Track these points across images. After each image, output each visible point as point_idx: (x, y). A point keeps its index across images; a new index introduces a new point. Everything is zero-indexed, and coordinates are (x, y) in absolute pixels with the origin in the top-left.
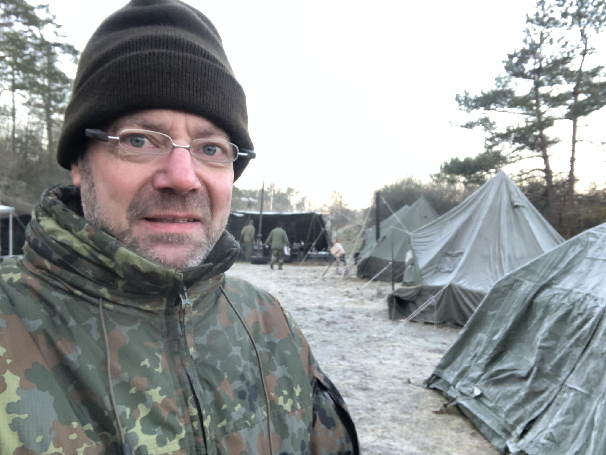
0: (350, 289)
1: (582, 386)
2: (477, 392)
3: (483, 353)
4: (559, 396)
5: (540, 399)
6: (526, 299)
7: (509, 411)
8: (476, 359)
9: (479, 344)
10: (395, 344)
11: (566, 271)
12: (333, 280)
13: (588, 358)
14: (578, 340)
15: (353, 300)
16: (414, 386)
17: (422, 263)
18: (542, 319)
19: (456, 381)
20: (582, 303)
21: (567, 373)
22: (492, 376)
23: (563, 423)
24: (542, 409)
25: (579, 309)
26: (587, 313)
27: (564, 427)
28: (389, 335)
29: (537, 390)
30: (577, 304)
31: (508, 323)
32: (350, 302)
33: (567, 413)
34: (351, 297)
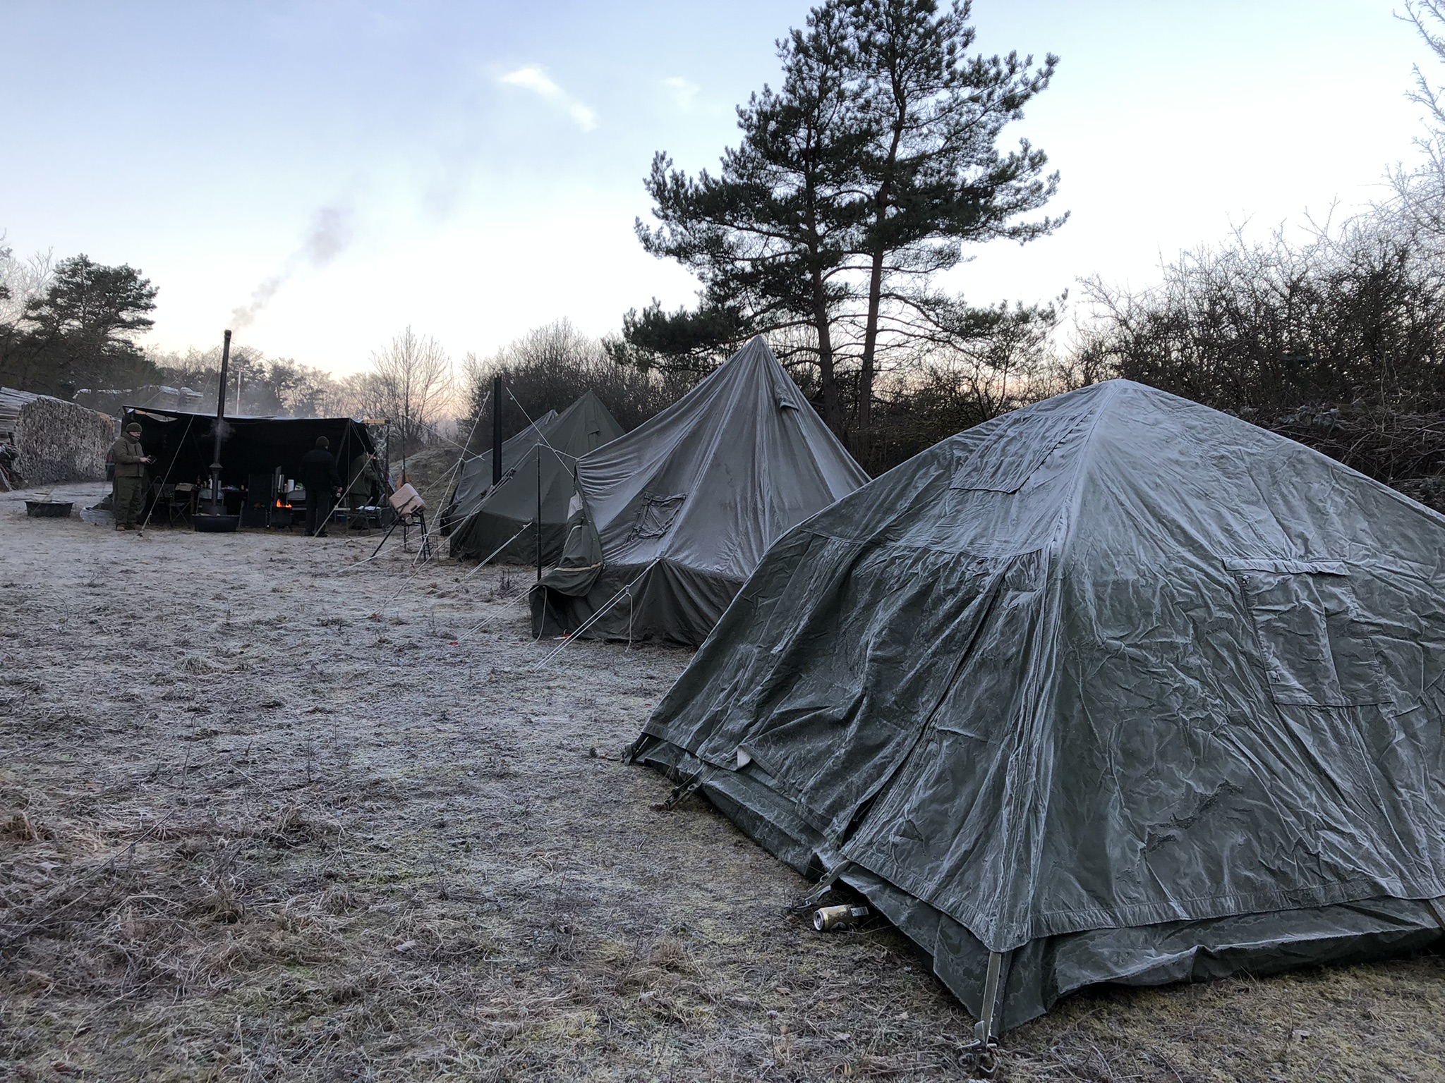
0: (439, 581)
1: (965, 727)
2: (743, 760)
3: (751, 681)
4: (918, 750)
5: (877, 759)
6: (835, 571)
7: (815, 788)
8: (736, 694)
9: (742, 665)
10: (551, 684)
11: (914, 514)
12: (398, 564)
13: (975, 672)
14: (950, 638)
15: (446, 601)
16: (605, 762)
17: (602, 521)
18: (870, 607)
19: (697, 742)
20: (953, 570)
21: (932, 705)
22: (772, 725)
23: (933, 799)
24: (884, 779)
25: (947, 581)
26: (964, 589)
27: (935, 806)
28: (536, 667)
29: (871, 743)
30: (943, 574)
31: (801, 619)
32: (443, 606)
33: (939, 780)
34: (442, 596)
